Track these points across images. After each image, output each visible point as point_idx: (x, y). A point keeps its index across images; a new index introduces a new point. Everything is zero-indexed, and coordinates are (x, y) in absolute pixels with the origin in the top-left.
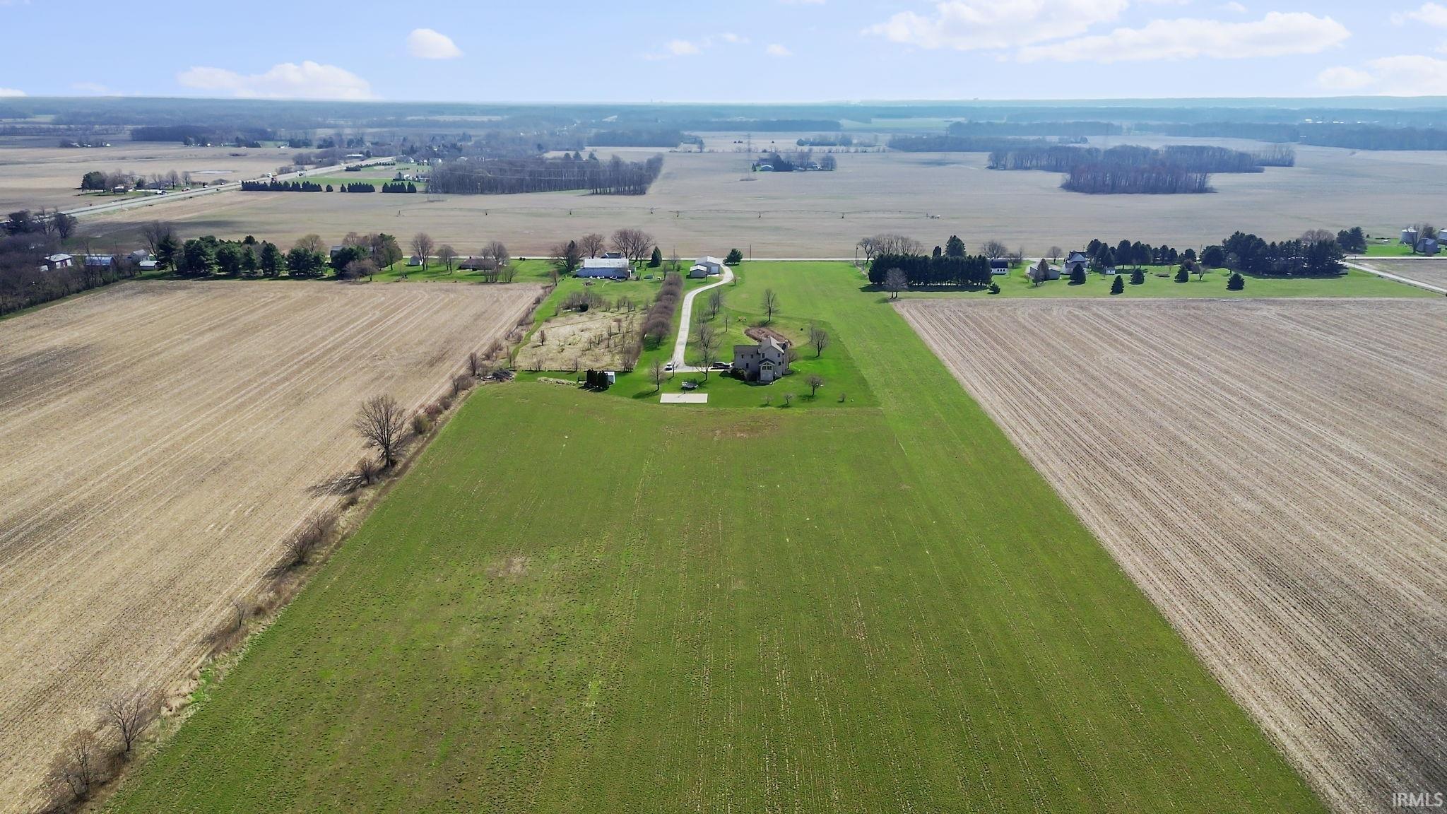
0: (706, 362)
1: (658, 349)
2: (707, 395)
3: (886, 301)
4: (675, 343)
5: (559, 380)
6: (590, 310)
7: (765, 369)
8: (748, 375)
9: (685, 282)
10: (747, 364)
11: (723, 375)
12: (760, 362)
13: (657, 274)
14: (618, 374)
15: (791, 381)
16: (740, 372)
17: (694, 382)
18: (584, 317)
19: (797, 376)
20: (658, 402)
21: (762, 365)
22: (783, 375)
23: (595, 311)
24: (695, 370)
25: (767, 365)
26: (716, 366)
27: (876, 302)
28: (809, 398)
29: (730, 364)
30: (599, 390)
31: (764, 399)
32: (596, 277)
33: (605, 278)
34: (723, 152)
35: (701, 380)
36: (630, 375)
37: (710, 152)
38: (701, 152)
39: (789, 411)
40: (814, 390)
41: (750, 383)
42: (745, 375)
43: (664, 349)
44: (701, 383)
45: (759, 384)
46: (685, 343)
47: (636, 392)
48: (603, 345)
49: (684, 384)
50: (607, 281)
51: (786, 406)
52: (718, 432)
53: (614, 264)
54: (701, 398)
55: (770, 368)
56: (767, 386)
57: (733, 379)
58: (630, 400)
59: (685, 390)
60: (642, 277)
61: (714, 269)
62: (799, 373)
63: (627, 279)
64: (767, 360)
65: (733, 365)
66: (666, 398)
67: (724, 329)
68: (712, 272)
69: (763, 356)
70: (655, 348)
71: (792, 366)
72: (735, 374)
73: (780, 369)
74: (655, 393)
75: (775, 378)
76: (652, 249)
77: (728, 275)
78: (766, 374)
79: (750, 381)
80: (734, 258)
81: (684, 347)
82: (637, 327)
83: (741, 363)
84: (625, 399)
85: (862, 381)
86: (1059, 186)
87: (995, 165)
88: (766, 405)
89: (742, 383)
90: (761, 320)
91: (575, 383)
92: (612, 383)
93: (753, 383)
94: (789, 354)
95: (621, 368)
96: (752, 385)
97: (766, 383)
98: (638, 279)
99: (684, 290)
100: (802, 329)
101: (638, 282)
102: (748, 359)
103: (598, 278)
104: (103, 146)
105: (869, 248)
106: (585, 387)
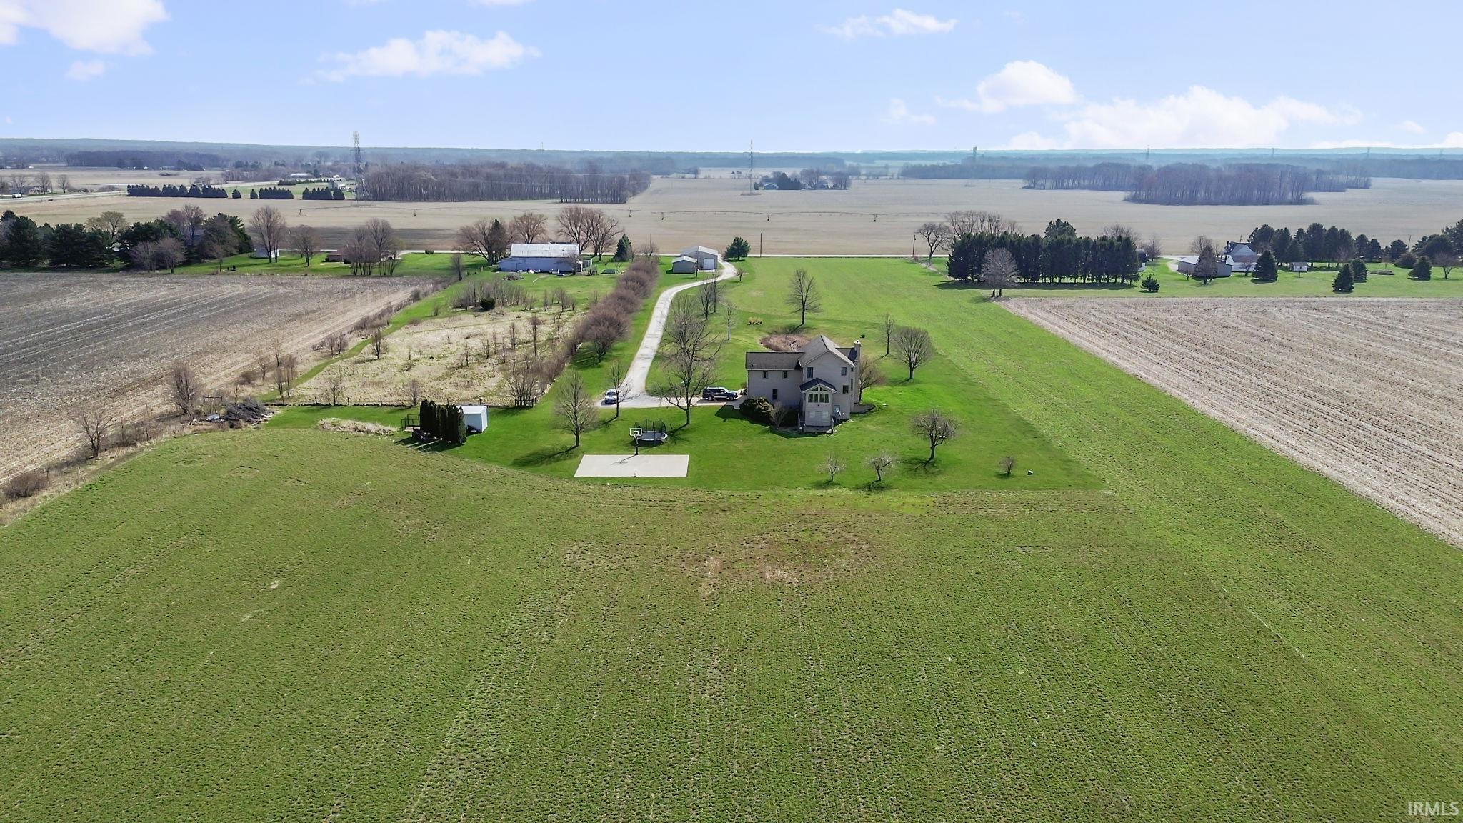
0: (688, 389)
1: (599, 367)
2: (687, 457)
3: (985, 300)
4: (632, 357)
5: (361, 425)
6: (497, 309)
7: (816, 400)
8: (779, 414)
9: (662, 276)
10: (775, 391)
11: (724, 413)
12: (804, 387)
13: (622, 269)
14: (498, 412)
15: (870, 427)
16: (761, 406)
17: (662, 429)
18: (485, 318)
19: (880, 418)
20: (570, 477)
21: (808, 392)
22: (852, 414)
23: (505, 310)
24: (665, 403)
25: (818, 393)
26: (708, 395)
27: (971, 301)
28: (925, 466)
29: (738, 392)
30: (441, 447)
31: (822, 468)
32: (528, 270)
33: (541, 272)
34: (721, 178)
35: (676, 425)
36: (526, 415)
37: (706, 178)
38: (696, 178)
39: (886, 498)
40: (933, 448)
41: (782, 429)
42: (772, 415)
43: (609, 366)
44: (675, 431)
45: (802, 434)
46: (652, 357)
47: (523, 451)
48: (495, 360)
49: (634, 433)
50: (544, 276)
51: (875, 487)
52: (713, 563)
53: (556, 252)
54: (673, 465)
55: (825, 399)
56: (819, 437)
57: (745, 423)
58: (506, 470)
59: (638, 445)
60: (600, 271)
61: (709, 262)
62: (883, 410)
63: (574, 274)
64: (817, 381)
65: (744, 394)
66: (593, 465)
67: (724, 336)
68: (705, 266)
69: (810, 375)
70: (593, 365)
71: (869, 396)
72: (750, 412)
73: (847, 402)
74: (571, 453)
75: (837, 421)
76: (618, 238)
77: (729, 271)
78: (815, 412)
79: (781, 425)
80: (737, 251)
81: (648, 364)
82: (567, 331)
83: (763, 388)
84: (495, 468)
85: (1025, 428)
86: (1122, 199)
87: (1032, 185)
88: (829, 484)
89: (766, 431)
90: (789, 324)
91: (394, 429)
92: (479, 432)
93: (789, 430)
94: (862, 371)
95: (509, 400)
96: (787, 436)
97: (818, 431)
98: (591, 273)
99: (660, 286)
100: (863, 337)
101: (591, 277)
102: (775, 380)
103: (531, 271)
104: (24, 168)
105: (932, 236)
106: (415, 439)
